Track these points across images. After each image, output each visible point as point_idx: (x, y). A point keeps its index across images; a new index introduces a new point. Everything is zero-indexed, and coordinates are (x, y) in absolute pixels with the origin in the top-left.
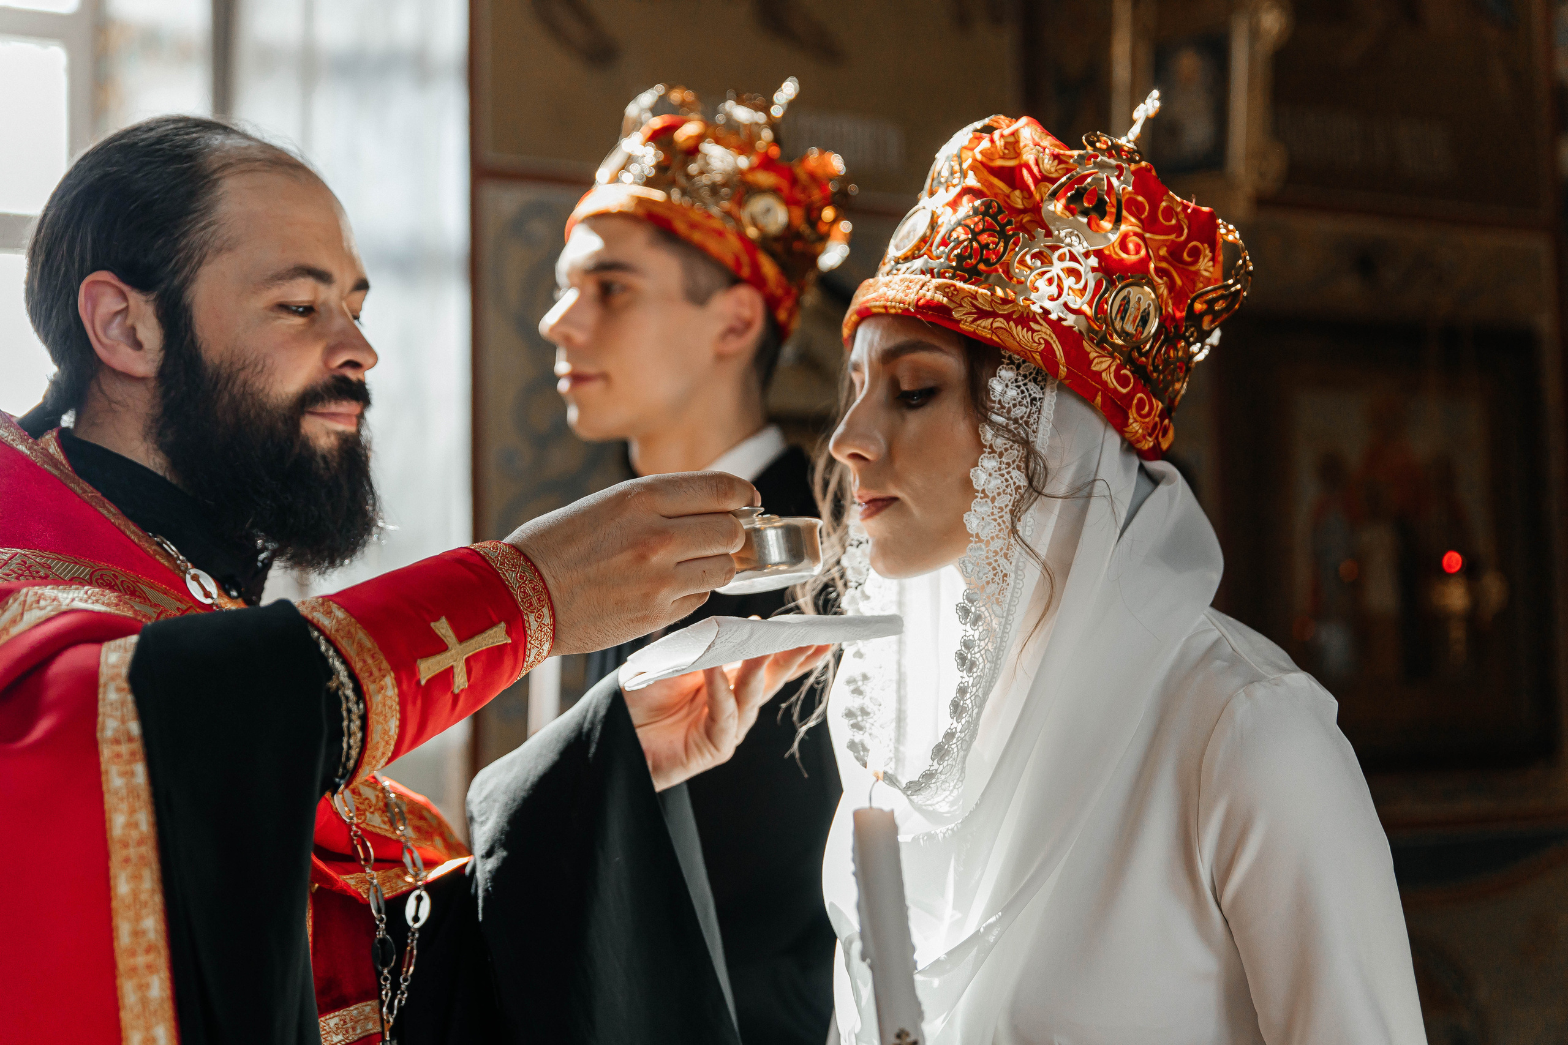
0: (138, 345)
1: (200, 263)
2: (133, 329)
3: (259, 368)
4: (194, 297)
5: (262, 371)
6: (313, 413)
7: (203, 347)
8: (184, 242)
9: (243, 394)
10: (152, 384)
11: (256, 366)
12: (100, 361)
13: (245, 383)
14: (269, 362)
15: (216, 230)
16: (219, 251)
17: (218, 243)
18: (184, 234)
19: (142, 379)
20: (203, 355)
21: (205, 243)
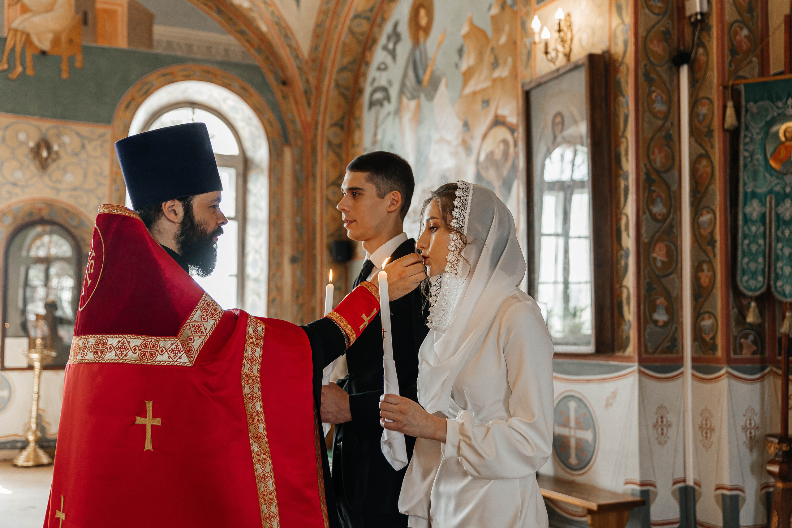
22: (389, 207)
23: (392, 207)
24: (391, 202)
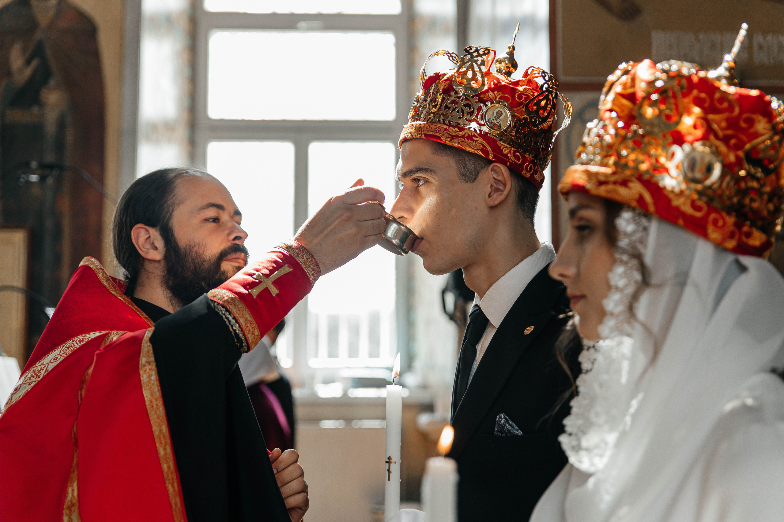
0: (156, 248)
1: (173, 210)
2: (153, 243)
3: (201, 245)
4: (173, 224)
5: (202, 246)
6: (226, 260)
7: (179, 242)
8: (166, 205)
9: (196, 257)
10: (162, 262)
11: (199, 244)
12: (143, 258)
13: (196, 252)
14: (204, 242)
15: (177, 197)
16: (179, 205)
17: (178, 202)
18: (166, 202)
19: (159, 261)
20: (179, 244)
21: (173, 203)
22: (490, 196)
23: (495, 196)
24: (492, 186)
